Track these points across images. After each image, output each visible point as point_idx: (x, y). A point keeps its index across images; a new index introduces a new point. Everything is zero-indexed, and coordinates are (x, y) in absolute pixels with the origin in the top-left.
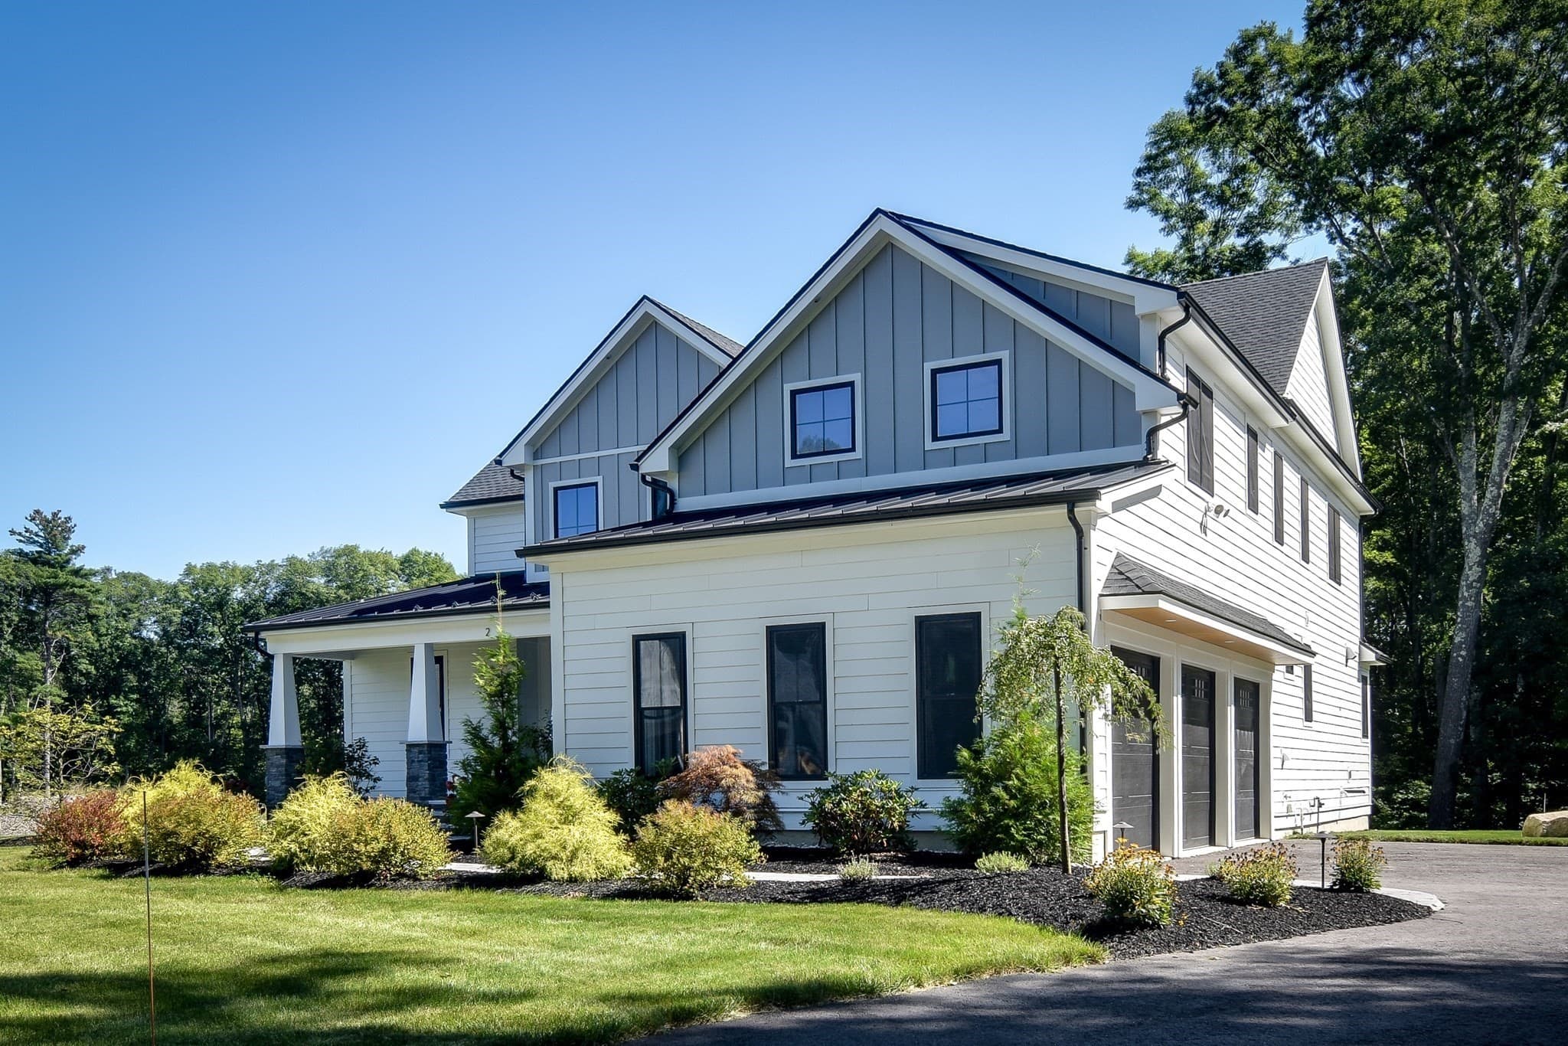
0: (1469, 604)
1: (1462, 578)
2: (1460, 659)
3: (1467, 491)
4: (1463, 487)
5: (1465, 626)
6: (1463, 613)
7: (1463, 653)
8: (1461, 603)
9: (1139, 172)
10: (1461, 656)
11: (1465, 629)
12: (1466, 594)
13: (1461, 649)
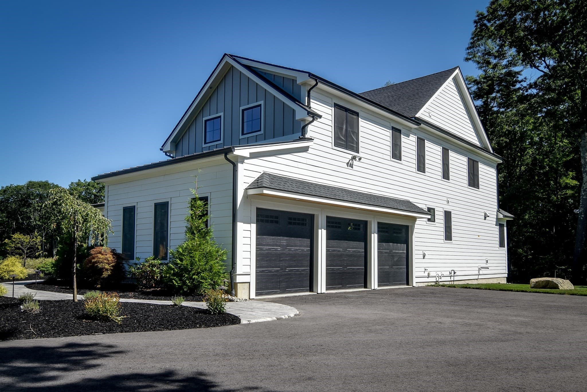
0: (584, 197)
1: (582, 188)
2: (582, 218)
3: (583, 155)
4: (582, 154)
5: (583, 206)
6: (582, 201)
7: (583, 216)
8: (581, 197)
9: (468, 49)
10: (582, 217)
11: (583, 207)
12: (583, 194)
13: (582, 214)
